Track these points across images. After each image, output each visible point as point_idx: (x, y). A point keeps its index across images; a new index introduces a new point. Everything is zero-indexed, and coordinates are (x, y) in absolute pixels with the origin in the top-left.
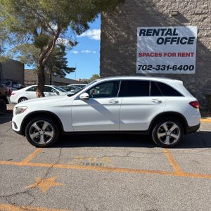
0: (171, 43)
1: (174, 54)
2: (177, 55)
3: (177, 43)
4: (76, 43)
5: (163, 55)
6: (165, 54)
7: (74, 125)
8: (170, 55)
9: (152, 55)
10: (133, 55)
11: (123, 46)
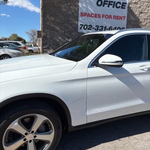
1: (110, 17)
2: (112, 17)
5: (101, 16)
6: (103, 16)
8: (107, 17)
9: (92, 15)
10: (76, 14)
11: (66, 5)
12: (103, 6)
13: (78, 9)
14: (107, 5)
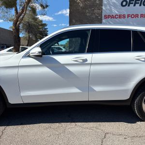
0: (134, 5)
1: (137, 16)
2: (139, 16)
3: (140, 5)
4: (47, 6)
5: (126, 16)
6: (128, 16)
7: (22, 94)
8: (133, 16)
9: (117, 17)
10: (99, 17)
11: (90, 9)
12: (129, 6)
13: (102, 12)
14: (133, 5)
